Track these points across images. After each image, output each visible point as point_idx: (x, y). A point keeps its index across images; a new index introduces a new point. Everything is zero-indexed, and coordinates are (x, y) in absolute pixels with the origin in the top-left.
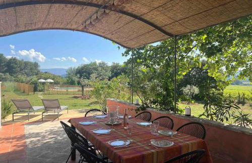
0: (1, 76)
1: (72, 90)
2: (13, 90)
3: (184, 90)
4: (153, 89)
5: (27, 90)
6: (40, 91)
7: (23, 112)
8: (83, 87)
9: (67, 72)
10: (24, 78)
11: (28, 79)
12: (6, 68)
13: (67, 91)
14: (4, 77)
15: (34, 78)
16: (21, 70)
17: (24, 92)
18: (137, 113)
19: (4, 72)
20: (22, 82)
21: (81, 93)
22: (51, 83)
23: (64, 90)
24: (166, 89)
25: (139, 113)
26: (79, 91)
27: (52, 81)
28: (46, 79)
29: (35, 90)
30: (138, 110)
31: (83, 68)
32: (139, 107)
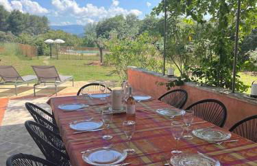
0: (2, 35)
1: (88, 54)
2: (14, 53)
3: (251, 54)
4: (200, 52)
5: (29, 53)
6: (47, 55)
7: (10, 83)
8: (101, 49)
9: (84, 29)
10: (27, 37)
11: (32, 38)
12: (8, 25)
13: (82, 55)
14: (6, 36)
15: (40, 38)
16: (27, 27)
17: (26, 56)
18: (169, 89)
19: (6, 30)
20: (25, 43)
21: (99, 58)
22: (61, 44)
23: (78, 54)
24: (220, 51)
25: (172, 89)
26: (98, 55)
27: (63, 42)
28: (54, 39)
29: (40, 53)
30: (172, 84)
31: (105, 24)
32: (173, 79)
